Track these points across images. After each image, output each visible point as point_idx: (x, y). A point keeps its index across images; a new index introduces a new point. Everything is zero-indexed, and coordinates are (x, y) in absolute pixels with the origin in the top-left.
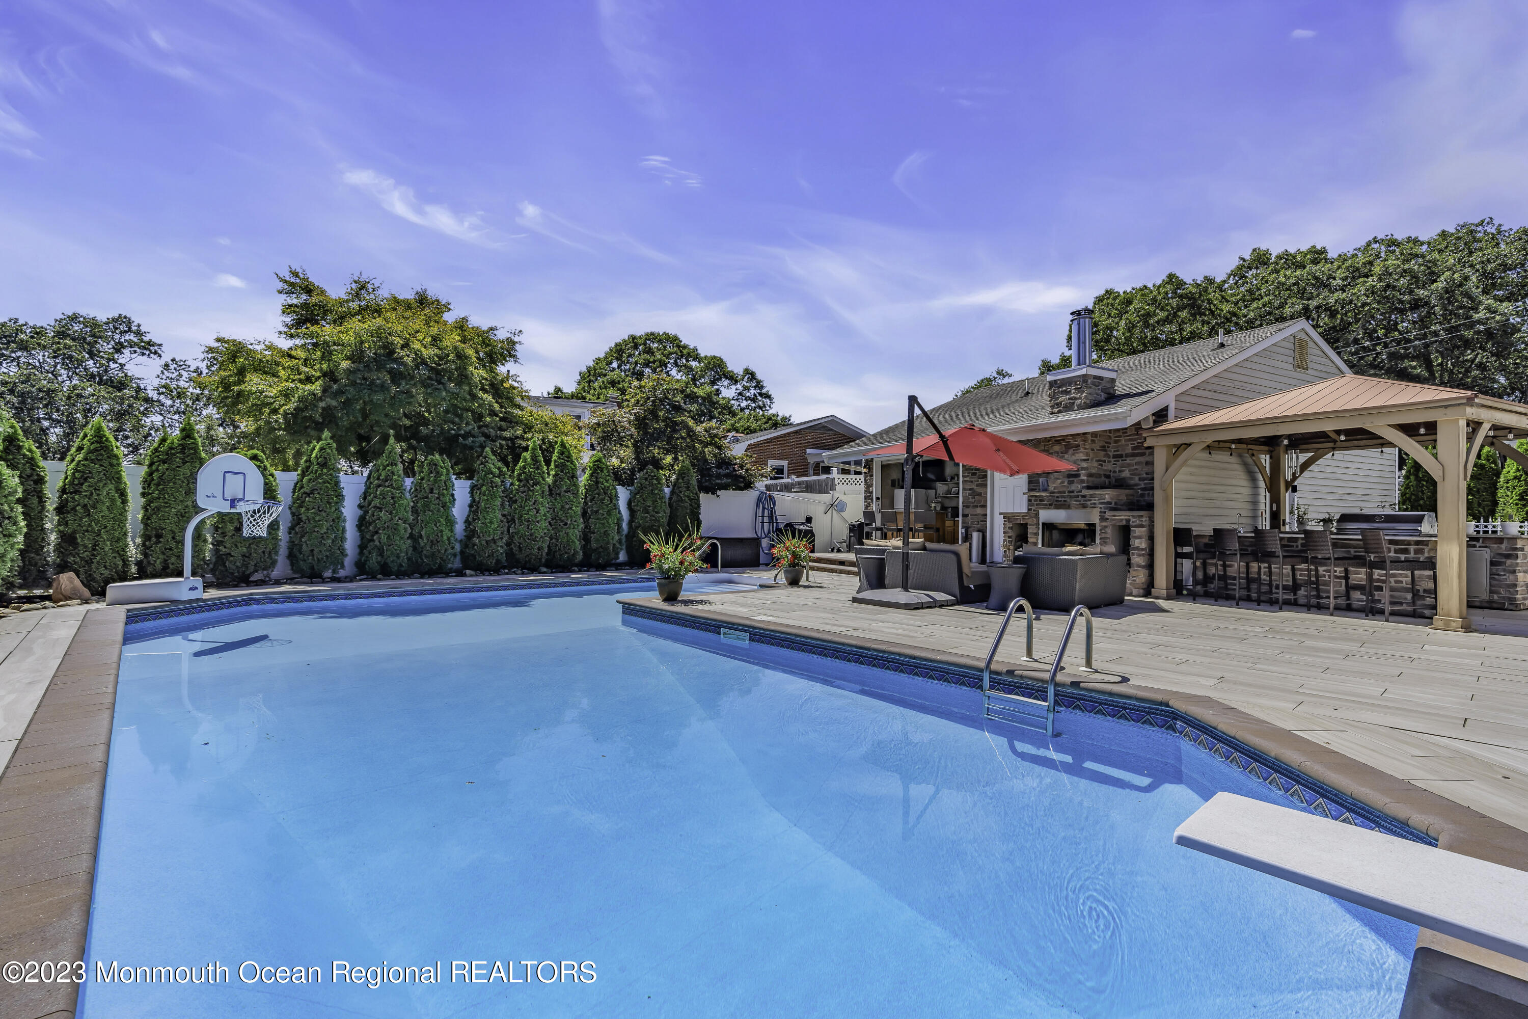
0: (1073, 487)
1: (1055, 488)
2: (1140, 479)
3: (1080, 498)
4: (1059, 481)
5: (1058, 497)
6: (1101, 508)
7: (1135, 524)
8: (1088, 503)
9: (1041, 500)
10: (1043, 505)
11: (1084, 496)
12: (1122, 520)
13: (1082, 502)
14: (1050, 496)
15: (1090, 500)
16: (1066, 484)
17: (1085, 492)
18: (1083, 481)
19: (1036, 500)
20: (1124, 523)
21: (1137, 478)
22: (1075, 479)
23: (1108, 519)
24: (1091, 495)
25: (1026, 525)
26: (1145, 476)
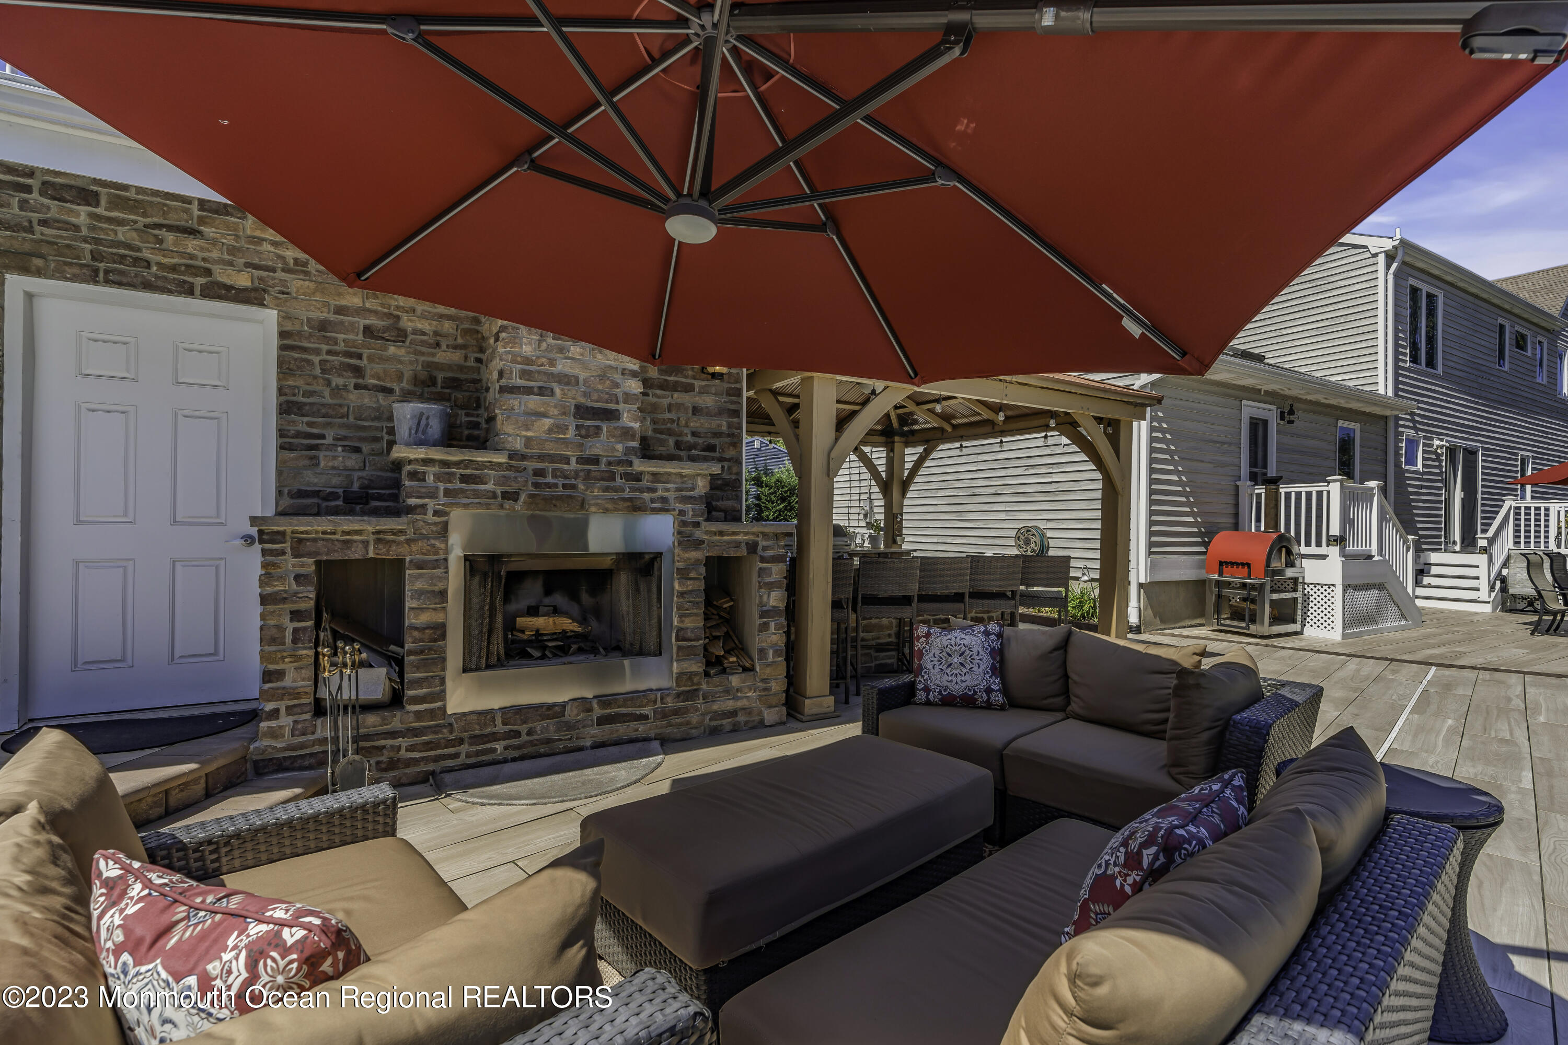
0: (596, 447)
1: (528, 441)
2: (678, 445)
3: (619, 482)
4: (547, 422)
5: (539, 473)
6: (682, 513)
7: (771, 553)
8: (647, 496)
9: (465, 479)
10: (477, 494)
11: (638, 477)
12: (737, 545)
13: (627, 494)
14: (510, 467)
15: (654, 490)
16: (571, 433)
17: (639, 466)
18: (627, 433)
19: (449, 478)
20: (743, 551)
21: (671, 442)
22: (604, 426)
23: (702, 542)
24: (654, 474)
25: (398, 565)
26: (689, 438)
